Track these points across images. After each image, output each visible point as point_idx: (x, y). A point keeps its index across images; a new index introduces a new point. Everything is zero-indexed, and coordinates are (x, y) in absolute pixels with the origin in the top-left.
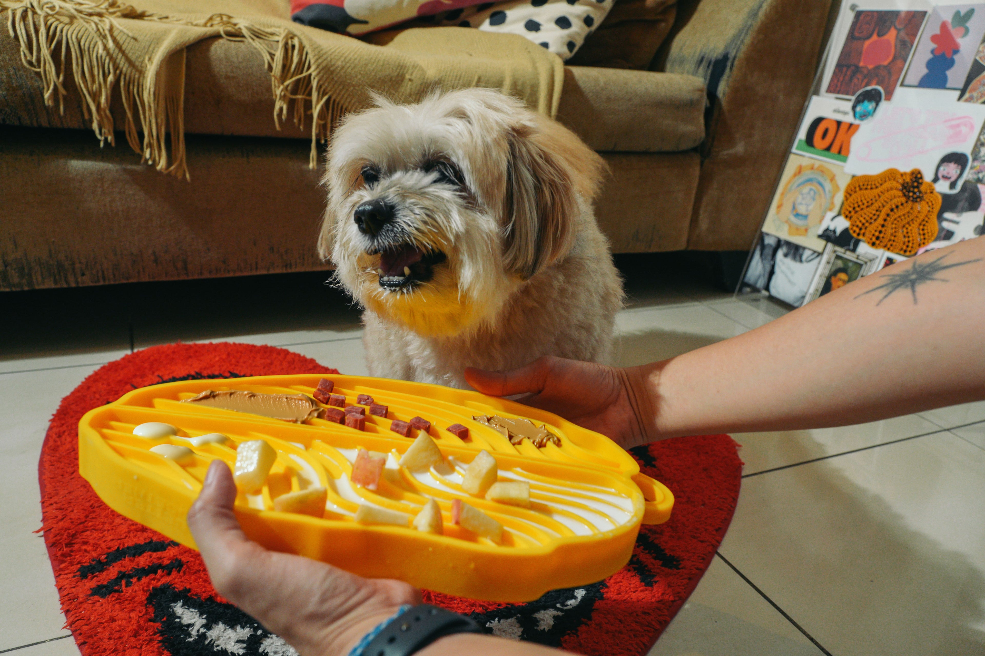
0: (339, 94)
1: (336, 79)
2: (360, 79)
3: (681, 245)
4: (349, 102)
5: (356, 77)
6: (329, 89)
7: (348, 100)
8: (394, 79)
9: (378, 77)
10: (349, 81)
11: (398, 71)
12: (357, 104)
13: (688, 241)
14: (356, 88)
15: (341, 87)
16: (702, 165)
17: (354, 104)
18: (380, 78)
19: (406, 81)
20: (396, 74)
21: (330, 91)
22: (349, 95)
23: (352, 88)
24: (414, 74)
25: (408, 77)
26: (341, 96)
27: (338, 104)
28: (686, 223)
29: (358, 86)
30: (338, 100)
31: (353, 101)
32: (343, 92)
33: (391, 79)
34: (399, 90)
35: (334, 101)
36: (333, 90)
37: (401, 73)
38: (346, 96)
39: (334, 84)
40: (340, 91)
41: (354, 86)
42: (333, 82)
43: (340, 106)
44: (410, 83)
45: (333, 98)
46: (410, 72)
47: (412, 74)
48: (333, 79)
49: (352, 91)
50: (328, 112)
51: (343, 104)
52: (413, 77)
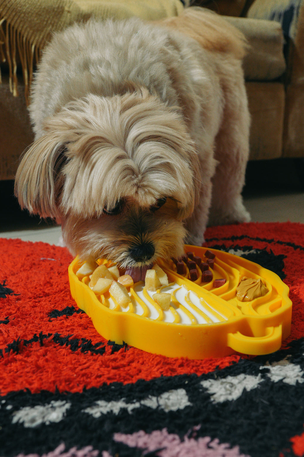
0: (12, 20)
1: (8, 5)
2: (28, 8)
3: (278, 154)
4: (23, 27)
5: (25, 5)
6: (4, 13)
7: (21, 25)
8: (56, 10)
9: (43, 7)
10: (19, 8)
11: (58, 3)
12: (28, 29)
13: (283, 150)
14: (27, 15)
15: (14, 14)
16: (286, 90)
17: (26, 29)
18: (44, 8)
19: (65, 13)
20: (57, 6)
21: (5, 15)
22: (21, 21)
23: (23, 15)
24: (71, 7)
25: (66, 8)
26: (15, 21)
27: (13, 28)
28: (280, 136)
29: (28, 14)
30: (12, 24)
31: (25, 27)
32: (16, 18)
33: (54, 10)
34: (61, 19)
35: (10, 25)
36: (8, 15)
37: (61, 5)
38: (18, 21)
39: (8, 10)
40: (14, 17)
41: (24, 13)
42: (6, 9)
43: (15, 29)
44: (69, 14)
45: (9, 22)
46: (68, 5)
47: (69, 7)
48: (6, 6)
49: (23, 18)
50: (5, 34)
51: (18, 28)
52: (71, 9)
